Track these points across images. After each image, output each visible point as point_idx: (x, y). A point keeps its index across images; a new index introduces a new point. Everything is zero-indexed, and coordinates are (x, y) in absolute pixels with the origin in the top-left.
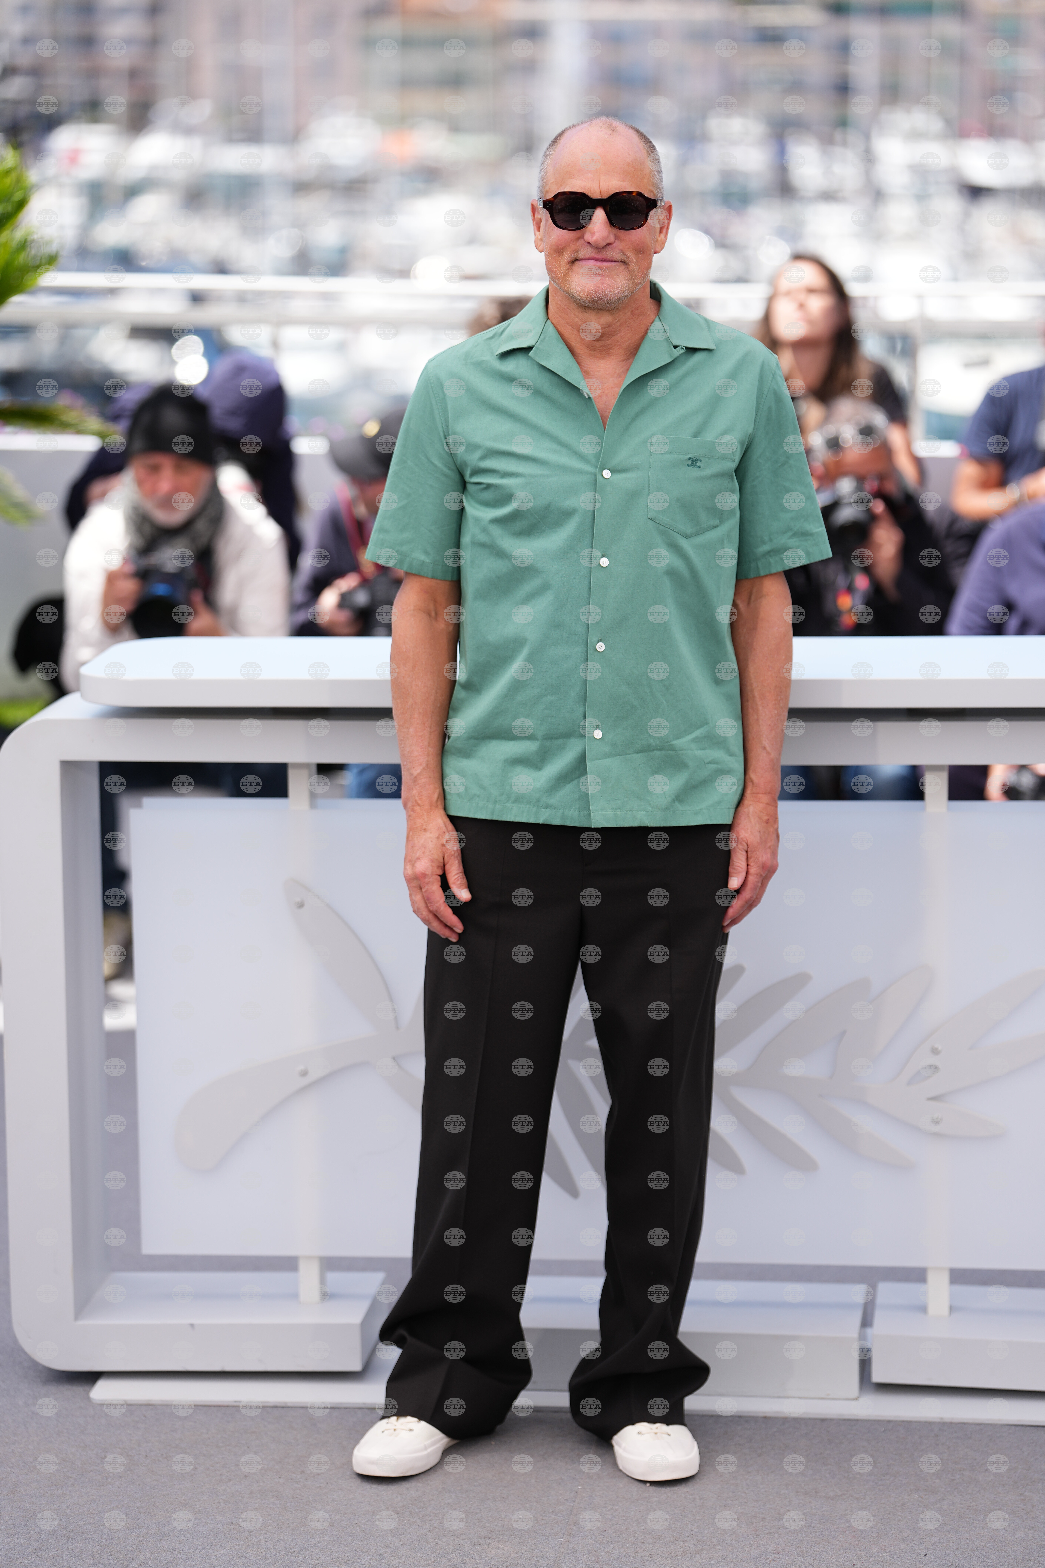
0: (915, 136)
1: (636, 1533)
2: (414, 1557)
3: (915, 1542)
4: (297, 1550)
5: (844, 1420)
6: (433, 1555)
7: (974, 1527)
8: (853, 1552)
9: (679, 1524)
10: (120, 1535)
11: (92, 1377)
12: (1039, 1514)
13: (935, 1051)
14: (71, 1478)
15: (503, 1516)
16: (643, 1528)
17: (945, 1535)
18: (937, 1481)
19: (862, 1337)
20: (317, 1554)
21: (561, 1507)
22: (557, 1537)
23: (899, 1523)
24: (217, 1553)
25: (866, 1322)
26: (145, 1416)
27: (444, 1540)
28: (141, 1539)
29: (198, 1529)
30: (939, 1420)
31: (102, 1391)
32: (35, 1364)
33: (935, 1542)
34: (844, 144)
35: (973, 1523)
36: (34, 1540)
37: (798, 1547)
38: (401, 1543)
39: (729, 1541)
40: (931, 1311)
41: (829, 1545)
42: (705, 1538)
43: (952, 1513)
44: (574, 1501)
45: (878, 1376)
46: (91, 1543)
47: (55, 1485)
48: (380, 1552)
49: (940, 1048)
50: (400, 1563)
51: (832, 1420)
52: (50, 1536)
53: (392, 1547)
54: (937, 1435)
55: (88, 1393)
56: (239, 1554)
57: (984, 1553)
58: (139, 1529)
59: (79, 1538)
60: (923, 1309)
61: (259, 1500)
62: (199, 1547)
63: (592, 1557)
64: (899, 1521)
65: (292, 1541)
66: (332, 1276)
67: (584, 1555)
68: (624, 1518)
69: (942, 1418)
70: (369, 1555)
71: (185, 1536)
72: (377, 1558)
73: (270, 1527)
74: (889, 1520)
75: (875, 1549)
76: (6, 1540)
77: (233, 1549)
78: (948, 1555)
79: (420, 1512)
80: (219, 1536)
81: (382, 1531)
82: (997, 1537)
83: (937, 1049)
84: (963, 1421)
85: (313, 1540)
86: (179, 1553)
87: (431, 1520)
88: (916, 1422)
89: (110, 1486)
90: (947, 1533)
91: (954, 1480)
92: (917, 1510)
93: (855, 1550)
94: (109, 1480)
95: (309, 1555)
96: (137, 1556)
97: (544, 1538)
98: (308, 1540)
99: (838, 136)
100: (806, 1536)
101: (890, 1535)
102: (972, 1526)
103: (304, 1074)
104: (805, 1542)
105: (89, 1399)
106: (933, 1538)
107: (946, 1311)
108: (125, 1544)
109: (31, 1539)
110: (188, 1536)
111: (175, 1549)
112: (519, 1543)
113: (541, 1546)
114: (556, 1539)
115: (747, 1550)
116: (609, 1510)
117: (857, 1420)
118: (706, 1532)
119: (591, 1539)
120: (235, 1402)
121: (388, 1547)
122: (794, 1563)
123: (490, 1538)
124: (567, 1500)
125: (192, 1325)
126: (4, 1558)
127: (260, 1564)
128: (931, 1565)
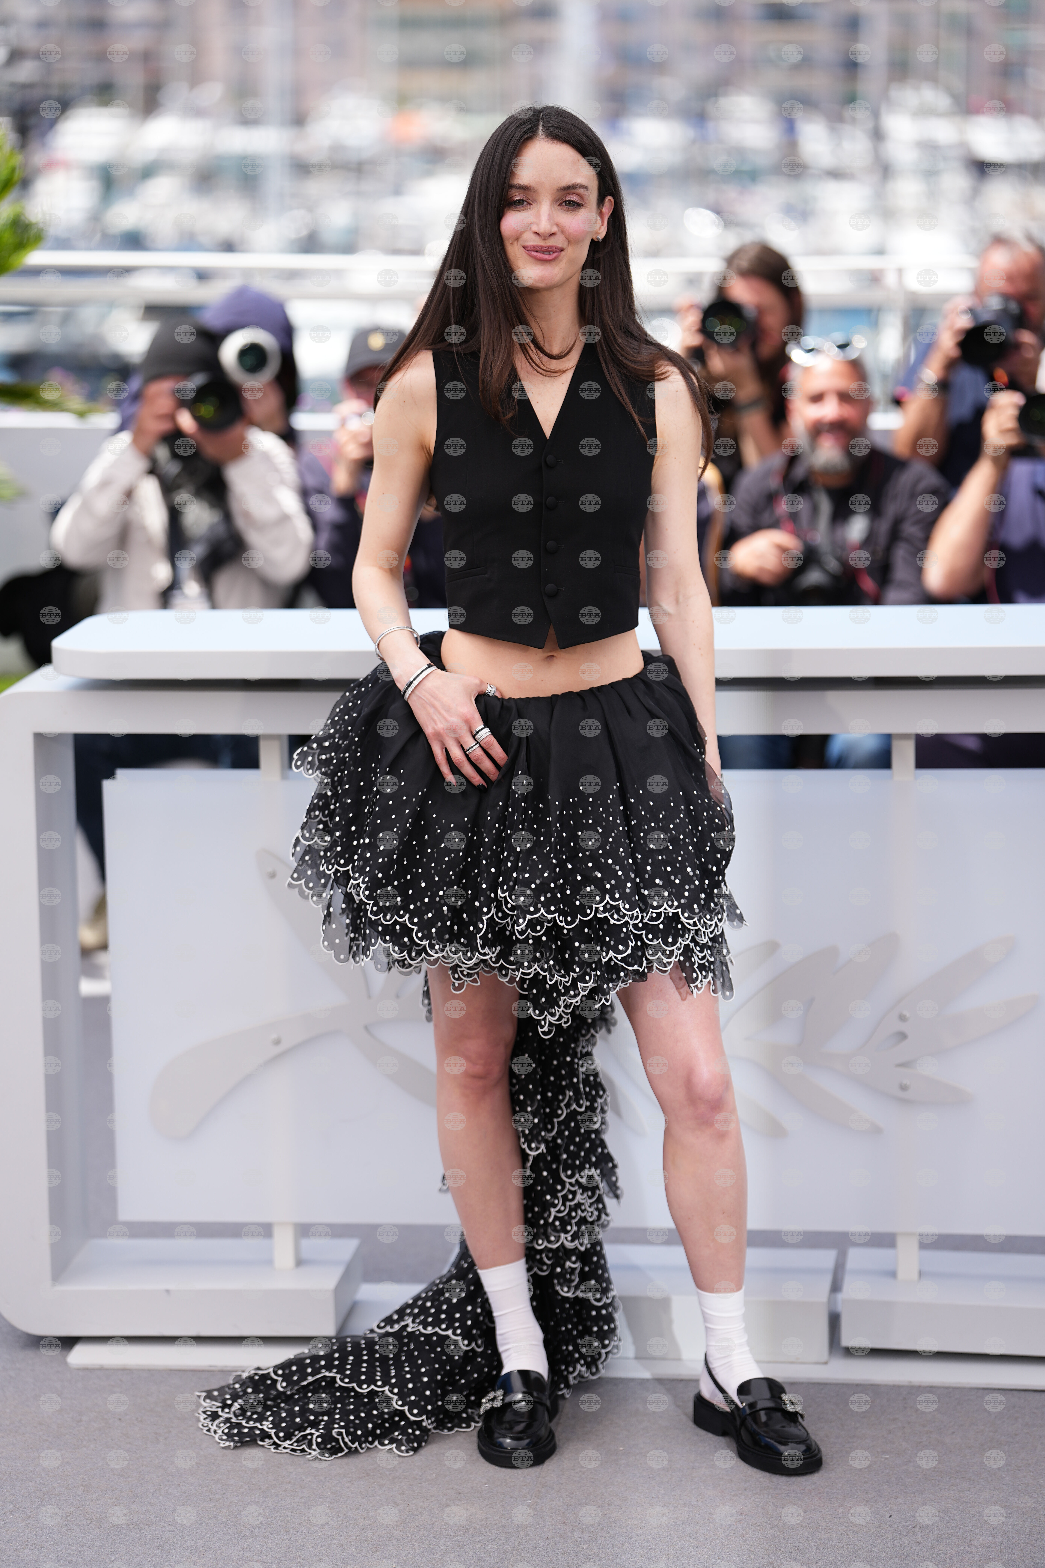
0: (925, 112)
3: (880, 1503)
4: (267, 1511)
5: (814, 1384)
6: (402, 1517)
7: (939, 1488)
8: (819, 1513)
10: (94, 1496)
11: (69, 1342)
12: (1004, 1476)
13: (902, 1018)
14: (47, 1440)
15: (473, 1479)
16: (611, 1489)
17: (910, 1497)
18: (904, 1443)
19: (831, 1301)
20: (287, 1516)
22: (525, 1499)
23: (865, 1485)
25: (836, 1287)
26: (121, 1380)
27: (413, 1502)
29: (170, 1491)
30: (906, 1384)
31: (79, 1356)
32: (14, 1329)
33: (900, 1504)
34: (854, 121)
35: (939, 1485)
36: (9, 1502)
37: (764, 1509)
38: (371, 1505)
39: (695, 1503)
40: (901, 1275)
43: (918, 1475)
45: (847, 1340)
46: (65, 1504)
47: (31, 1448)
49: (908, 1015)
50: (369, 1525)
51: (801, 1383)
52: (24, 1498)
53: (362, 1508)
54: (905, 1399)
55: (65, 1357)
56: (210, 1516)
57: (949, 1514)
58: (113, 1491)
59: (53, 1500)
60: (893, 1274)
61: (231, 1463)
62: (171, 1509)
63: (560, 1518)
64: (865, 1482)
65: (263, 1503)
66: (305, 1243)
68: (592, 1480)
69: (910, 1382)
70: (339, 1516)
72: (346, 1519)
74: (854, 1482)
78: (913, 1516)
79: (390, 1474)
81: (352, 1493)
82: (962, 1498)
83: (905, 1016)
84: (931, 1385)
85: (283, 1502)
87: (401, 1482)
88: (885, 1385)
89: (85, 1449)
90: (912, 1495)
91: (921, 1442)
92: (882, 1472)
93: (820, 1512)
94: (84, 1443)
95: (280, 1517)
97: (512, 1500)
98: (279, 1501)
99: (848, 113)
100: (772, 1497)
101: (856, 1496)
102: (937, 1488)
103: (277, 1042)
104: (771, 1504)
105: (66, 1363)
106: (898, 1500)
107: (915, 1276)
108: (98, 1506)
109: (6, 1500)
110: (161, 1498)
111: (147, 1511)
112: (487, 1505)
113: (509, 1508)
114: (524, 1500)
116: (577, 1473)
117: (826, 1384)
119: (559, 1500)
120: (211, 1366)
121: (357, 1509)
122: (759, 1524)
125: (168, 1291)
127: (230, 1526)
128: (895, 1526)
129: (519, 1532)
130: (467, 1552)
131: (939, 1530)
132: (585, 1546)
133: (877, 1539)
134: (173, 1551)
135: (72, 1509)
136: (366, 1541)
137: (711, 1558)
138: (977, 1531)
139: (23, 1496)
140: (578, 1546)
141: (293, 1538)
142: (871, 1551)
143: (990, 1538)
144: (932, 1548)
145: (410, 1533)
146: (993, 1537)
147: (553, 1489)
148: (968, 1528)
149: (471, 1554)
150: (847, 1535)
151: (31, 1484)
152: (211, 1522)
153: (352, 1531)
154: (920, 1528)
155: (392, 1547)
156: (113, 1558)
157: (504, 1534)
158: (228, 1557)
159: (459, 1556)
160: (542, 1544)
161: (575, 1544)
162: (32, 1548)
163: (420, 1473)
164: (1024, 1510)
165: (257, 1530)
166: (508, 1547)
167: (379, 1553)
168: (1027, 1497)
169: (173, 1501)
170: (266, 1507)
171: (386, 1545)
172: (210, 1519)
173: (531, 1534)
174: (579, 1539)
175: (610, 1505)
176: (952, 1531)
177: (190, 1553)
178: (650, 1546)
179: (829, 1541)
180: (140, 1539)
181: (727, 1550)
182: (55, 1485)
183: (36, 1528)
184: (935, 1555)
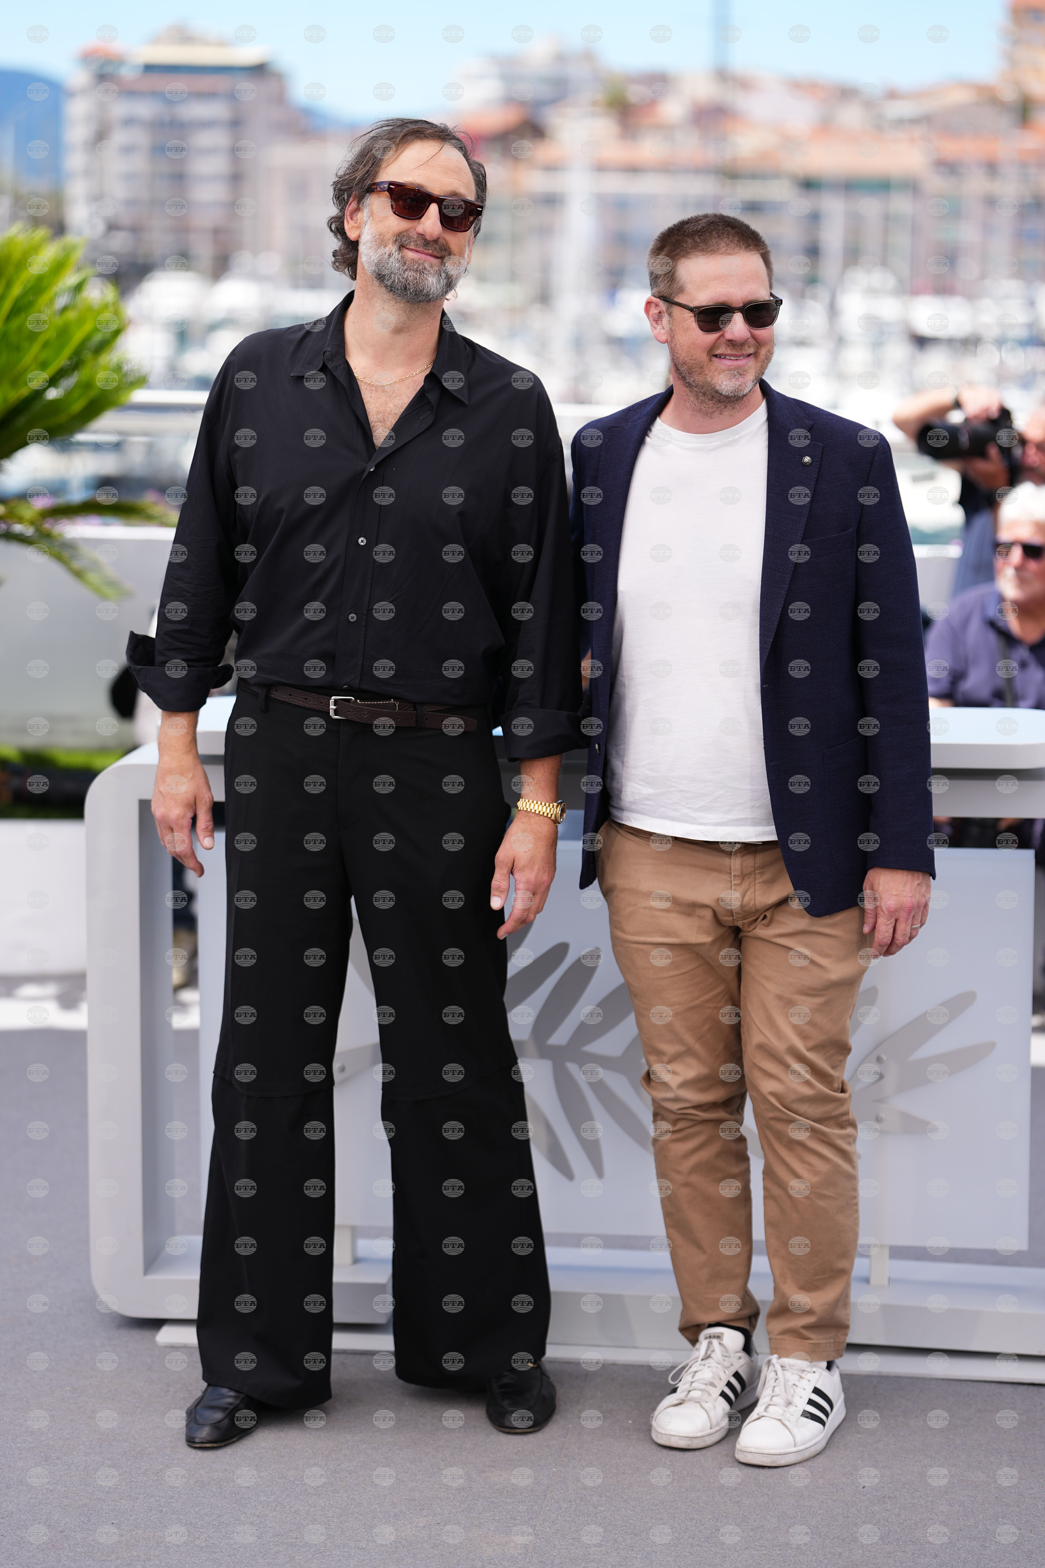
1: (618, 1465)
2: (428, 1481)
4: (329, 1473)
7: (906, 1464)
9: (655, 1458)
11: (158, 1323)
12: (960, 1454)
14: (139, 1407)
20: (346, 1477)
21: (554, 1442)
22: (550, 1467)
23: (842, 1461)
24: (262, 1474)
28: (197, 1460)
29: (245, 1453)
30: (877, 1374)
31: (165, 1335)
32: (110, 1310)
33: (872, 1477)
35: (905, 1461)
36: (107, 1459)
37: (755, 1479)
38: (418, 1469)
40: (874, 1281)
41: (783, 1477)
42: (676, 1470)
43: (887, 1452)
44: (566, 1438)
48: (400, 1477)
49: (884, 1058)
50: (416, 1486)
55: (154, 1336)
56: (280, 1476)
59: (145, 1459)
60: (867, 1280)
63: (580, 1484)
64: (842, 1458)
65: (325, 1465)
66: (363, 1243)
67: (573, 1483)
68: (608, 1452)
69: (880, 1373)
71: (235, 1459)
73: (306, 1454)
75: (821, 1482)
76: (84, 1458)
77: (275, 1471)
78: (883, 1487)
80: (264, 1460)
83: (882, 1059)
85: (342, 1465)
86: (229, 1473)
87: (443, 1450)
88: (858, 1375)
90: (882, 1469)
95: (340, 1478)
96: (194, 1475)
97: (540, 1468)
98: (339, 1465)
101: (834, 1470)
102: (903, 1464)
103: (342, 1070)
105: (155, 1341)
107: (886, 1282)
108: (184, 1465)
109: (105, 1457)
113: (536, 1474)
115: (712, 1481)
118: (678, 1465)
121: (406, 1473)
122: (752, 1492)
123: (493, 1467)
124: (559, 1436)
126: (82, 1473)
127: (297, 1484)
128: (868, 1496)
129: (545, 1496)
130: (501, 1512)
131: (905, 1499)
132: (602, 1509)
133: (853, 1507)
134: (248, 1505)
135: (161, 1467)
136: (415, 1500)
137: (711, 1521)
138: (938, 1501)
139: (120, 1455)
140: (596, 1509)
141: (351, 1496)
142: (847, 1517)
143: (948, 1507)
144: (899, 1515)
145: (452, 1494)
146: (951, 1506)
147: (575, 1459)
148: (930, 1499)
149: (504, 1514)
150: (827, 1503)
151: (126, 1444)
152: (280, 1480)
153: (402, 1492)
154: (889, 1498)
155: (436, 1506)
156: (197, 1510)
157: (532, 1497)
158: (296, 1511)
159: (494, 1514)
160: (565, 1506)
161: (594, 1507)
162: (128, 1499)
163: (460, 1443)
164: (977, 1483)
165: (321, 1488)
166: (536, 1508)
167: (425, 1511)
168: (980, 1472)
169: (248, 1462)
170: (328, 1469)
171: (431, 1504)
172: (280, 1478)
173: (556, 1497)
174: (597, 1503)
175: (624, 1473)
176: (916, 1500)
177: (263, 1507)
178: (658, 1509)
179: (811, 1507)
180: (220, 1494)
181: (724, 1514)
182: (147, 1446)
183: (131, 1482)
184: (902, 1521)
